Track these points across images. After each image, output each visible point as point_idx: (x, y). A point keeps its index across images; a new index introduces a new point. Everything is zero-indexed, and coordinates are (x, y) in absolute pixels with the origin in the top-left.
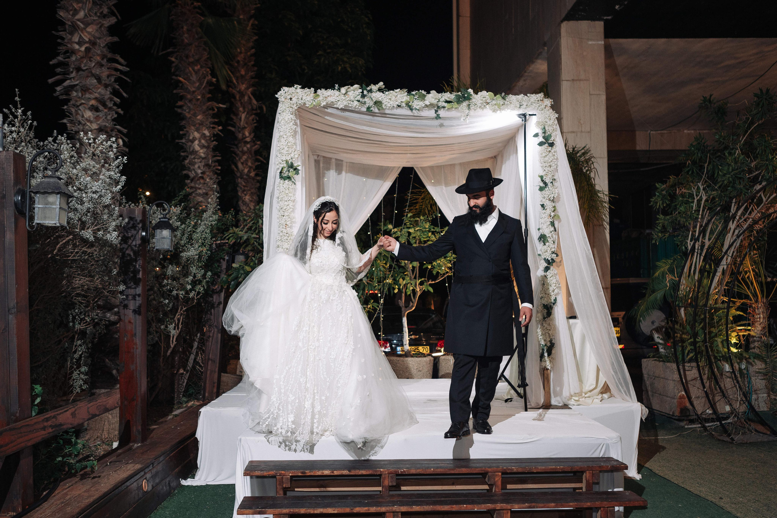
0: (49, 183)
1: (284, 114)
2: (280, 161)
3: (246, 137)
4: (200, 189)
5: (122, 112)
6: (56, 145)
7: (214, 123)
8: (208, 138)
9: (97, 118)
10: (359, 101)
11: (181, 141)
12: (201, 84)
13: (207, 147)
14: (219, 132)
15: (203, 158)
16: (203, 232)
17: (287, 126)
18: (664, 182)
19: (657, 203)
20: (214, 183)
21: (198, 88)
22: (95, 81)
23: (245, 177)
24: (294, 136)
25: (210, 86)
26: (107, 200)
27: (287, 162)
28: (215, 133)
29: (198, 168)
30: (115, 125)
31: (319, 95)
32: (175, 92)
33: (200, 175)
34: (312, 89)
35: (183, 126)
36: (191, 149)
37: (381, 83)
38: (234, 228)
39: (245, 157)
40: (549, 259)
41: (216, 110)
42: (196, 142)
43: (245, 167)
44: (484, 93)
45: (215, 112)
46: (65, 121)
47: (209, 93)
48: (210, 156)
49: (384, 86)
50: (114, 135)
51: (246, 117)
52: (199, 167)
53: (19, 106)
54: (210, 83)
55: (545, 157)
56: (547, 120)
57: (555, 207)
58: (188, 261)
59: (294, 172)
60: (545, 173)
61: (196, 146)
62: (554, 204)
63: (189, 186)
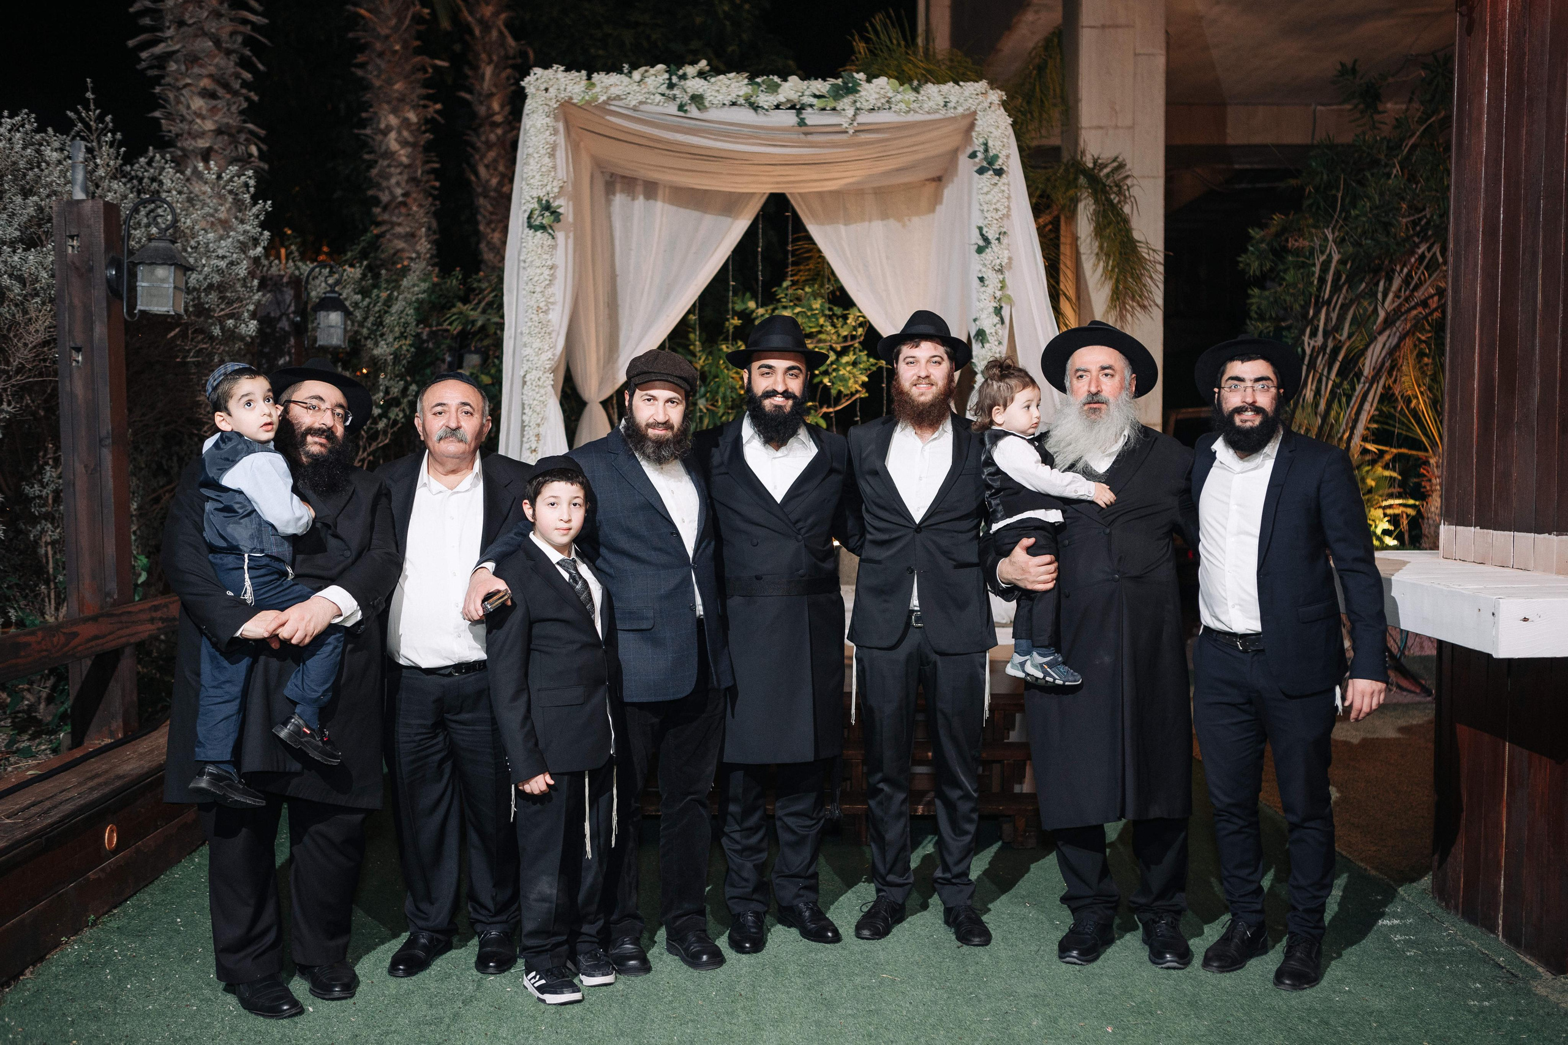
0: (156, 249)
1: (535, 115)
2: (528, 198)
3: (494, 114)
4: (399, 224)
5: (256, 98)
6: (152, 171)
7: (428, 97)
8: (413, 127)
9: (213, 110)
10: (663, 95)
11: (363, 132)
12: (401, 21)
13: (414, 145)
14: (436, 116)
15: (406, 166)
16: (402, 312)
17: (541, 137)
18: (1262, 226)
19: (1248, 265)
20: (428, 213)
21: (396, 29)
22: (210, 44)
23: (492, 194)
24: (552, 155)
25: (418, 23)
26: (242, 270)
27: (540, 200)
28: (429, 116)
29: (396, 185)
30: (245, 122)
31: (593, 85)
32: (351, 35)
33: (400, 199)
34: (584, 73)
35: (366, 102)
36: (383, 148)
37: (703, 63)
38: (459, 304)
39: (492, 155)
41: (430, 70)
42: (393, 135)
43: (493, 175)
44: (882, 81)
45: (427, 75)
46: (157, 114)
47: (418, 38)
48: (418, 162)
49: (708, 68)
50: (241, 140)
51: (493, 74)
52: (398, 184)
53: (92, 107)
54: (418, 19)
55: (987, 193)
56: (993, 129)
57: (1003, 282)
58: (375, 364)
59: (552, 218)
60: (986, 222)
61: (392, 142)
62: (1001, 277)
63: (380, 219)
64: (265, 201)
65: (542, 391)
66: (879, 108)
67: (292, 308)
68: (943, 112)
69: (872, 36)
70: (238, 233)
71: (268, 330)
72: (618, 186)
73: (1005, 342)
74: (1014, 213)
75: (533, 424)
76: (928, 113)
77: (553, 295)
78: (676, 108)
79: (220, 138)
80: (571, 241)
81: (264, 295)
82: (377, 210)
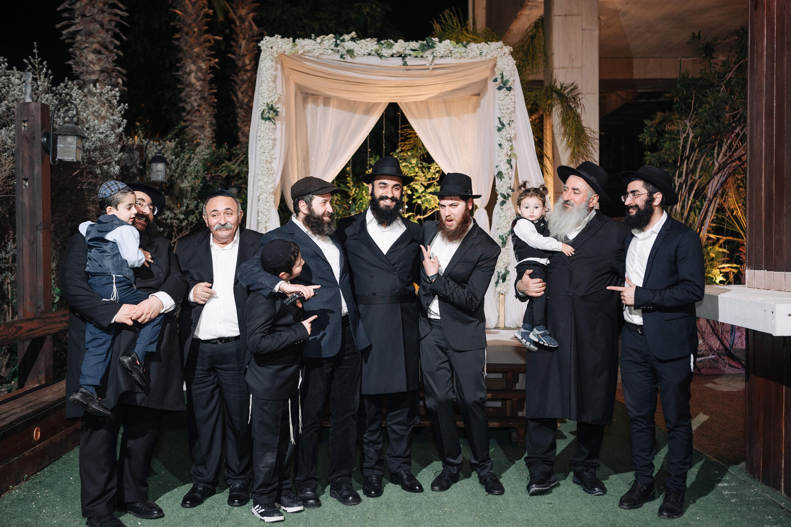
0: (68, 128)
1: (266, 61)
2: (262, 104)
3: (246, 65)
4: (196, 121)
5: (121, 54)
6: (67, 90)
7: (211, 55)
8: (204, 71)
9: (99, 60)
10: (332, 50)
11: (177, 73)
12: (198, 16)
13: (204, 80)
14: (215, 65)
15: (200, 91)
16: (196, 165)
17: (268, 72)
18: (652, 119)
19: (644, 139)
20: (211, 115)
21: (195, 21)
22: (98, 26)
23: (244, 106)
24: (274, 81)
25: (207, 18)
26: (112, 139)
27: (268, 105)
28: (212, 65)
29: (194, 101)
30: (116, 66)
31: (296, 45)
32: (172, 24)
33: (196, 108)
34: (291, 39)
35: (179, 58)
36: (188, 82)
37: (353, 34)
38: (226, 162)
39: (245, 86)
40: (505, 194)
41: (213, 42)
42: (193, 75)
43: (244, 97)
44: (447, 42)
45: (211, 44)
46: (70, 62)
47: (206, 25)
48: (206, 89)
50: (114, 75)
51: (246, 44)
52: (195, 100)
53: (37, 57)
54: (207, 15)
55: (503, 100)
56: (505, 66)
57: (511, 146)
58: (182, 192)
59: (274, 114)
60: (502, 115)
61: (192, 79)
62: (511, 144)
63: (185, 118)
64: (124, 104)
65: (268, 204)
66: (446, 56)
67: (138, 162)
68: (480, 58)
69: (443, 21)
70: (110, 120)
71: (126, 173)
72: (310, 99)
73: (513, 178)
74: (517, 110)
75: (263, 222)
76: (472, 58)
77: (274, 154)
78: (339, 57)
79: (102, 74)
80: (284, 127)
81: (123, 154)
82: (184, 114)
